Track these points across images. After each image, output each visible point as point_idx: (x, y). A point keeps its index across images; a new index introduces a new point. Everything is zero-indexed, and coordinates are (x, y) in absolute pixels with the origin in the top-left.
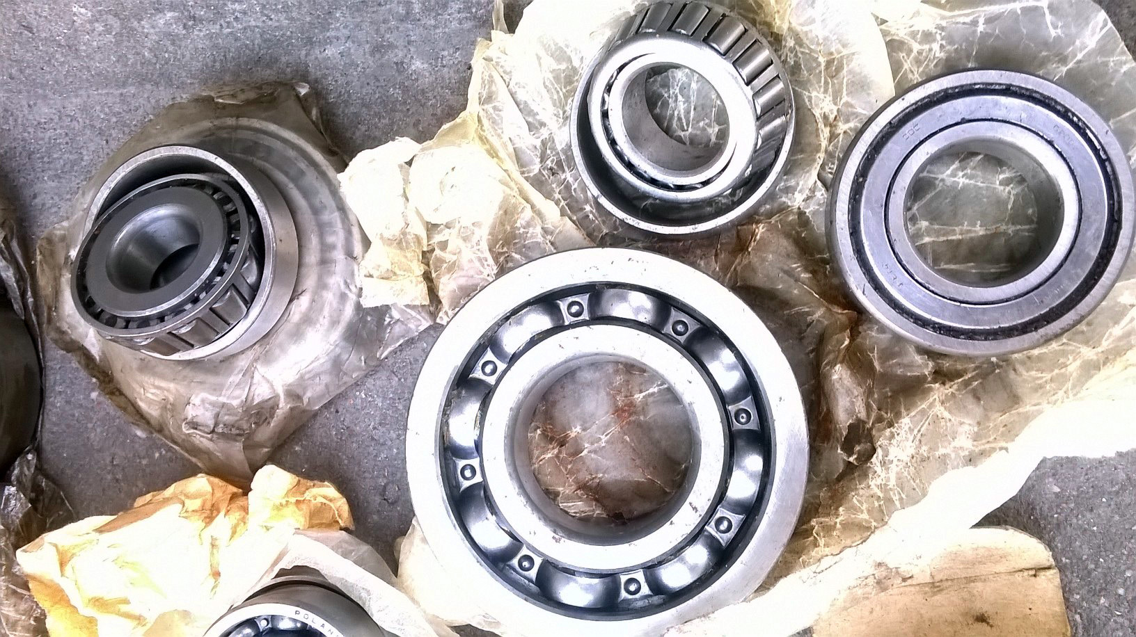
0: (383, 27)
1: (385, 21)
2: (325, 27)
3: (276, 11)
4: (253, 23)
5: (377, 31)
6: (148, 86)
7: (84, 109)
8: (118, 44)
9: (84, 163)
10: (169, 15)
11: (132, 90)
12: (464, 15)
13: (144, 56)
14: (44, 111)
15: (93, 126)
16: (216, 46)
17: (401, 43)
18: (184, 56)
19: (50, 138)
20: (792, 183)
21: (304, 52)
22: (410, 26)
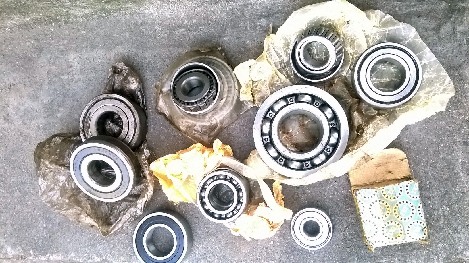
0: (239, 33)
1: (240, 31)
2: (224, 33)
3: (212, 29)
4: (205, 32)
5: (238, 34)
6: (176, 48)
7: (158, 54)
8: (168, 37)
9: (158, 68)
10: (183, 29)
11: (172, 49)
12: (260, 30)
13: (175, 40)
14: (146, 54)
15: (161, 58)
16: (195, 37)
17: (244, 36)
18: (186, 40)
19: (148, 61)
20: (343, 69)
21: (218, 39)
22: (246, 33)
